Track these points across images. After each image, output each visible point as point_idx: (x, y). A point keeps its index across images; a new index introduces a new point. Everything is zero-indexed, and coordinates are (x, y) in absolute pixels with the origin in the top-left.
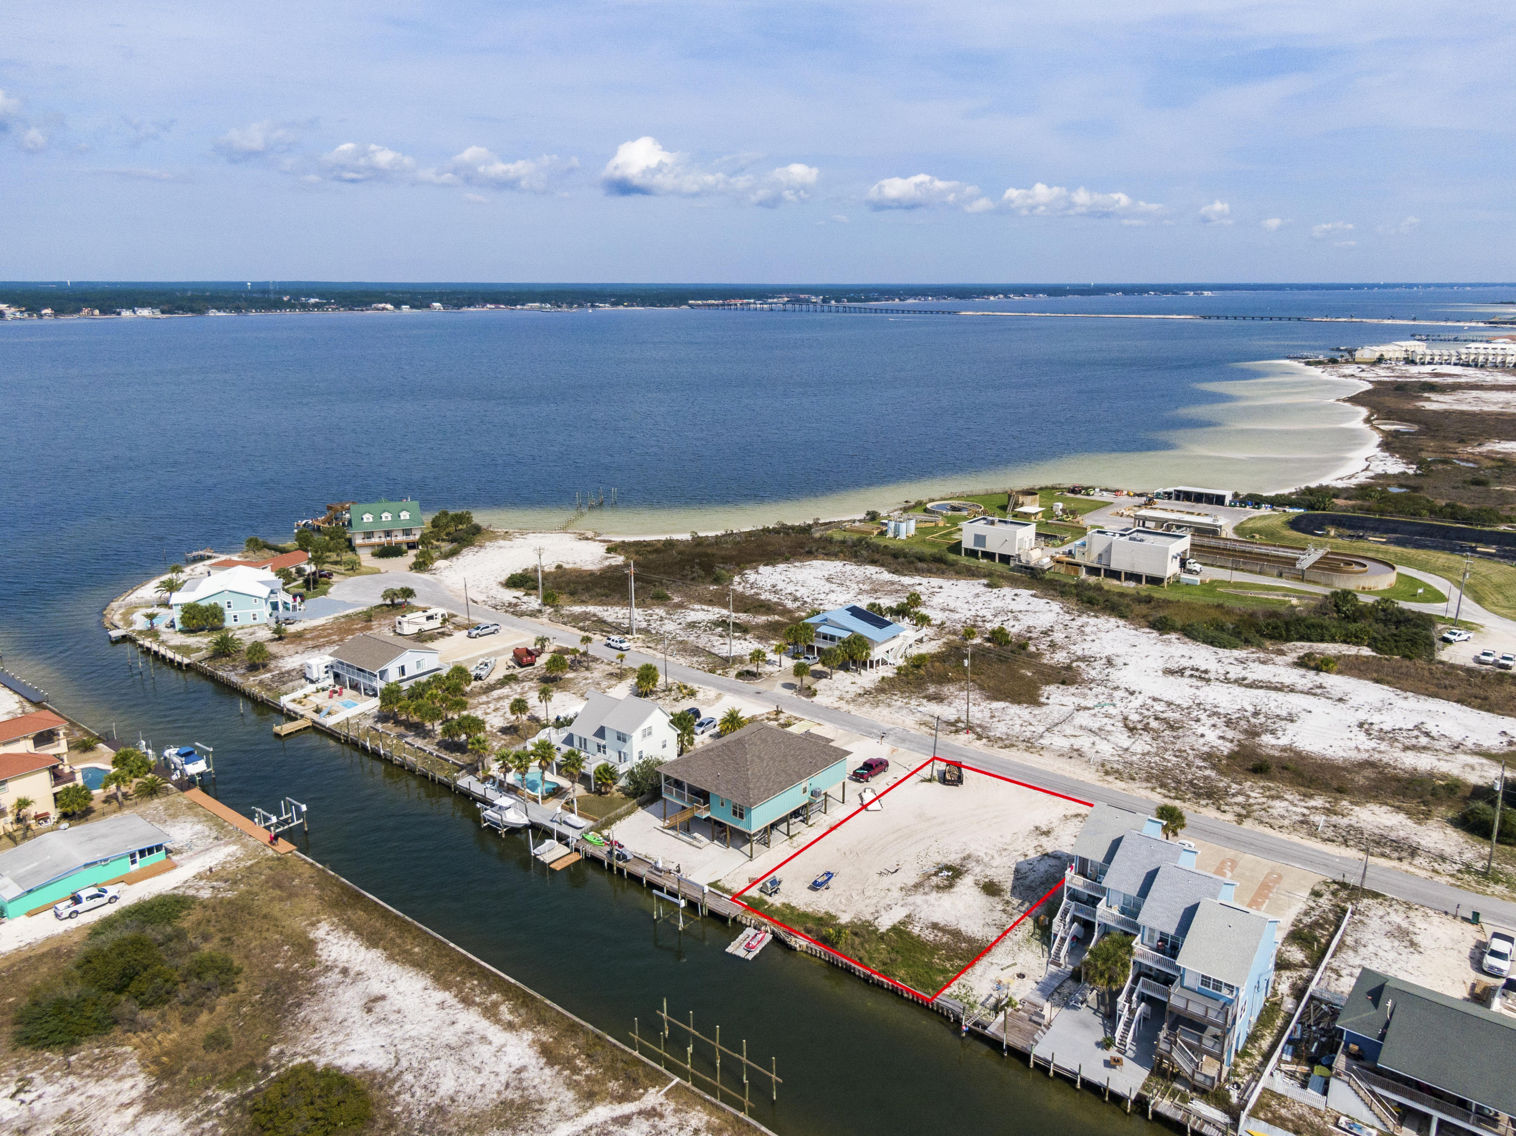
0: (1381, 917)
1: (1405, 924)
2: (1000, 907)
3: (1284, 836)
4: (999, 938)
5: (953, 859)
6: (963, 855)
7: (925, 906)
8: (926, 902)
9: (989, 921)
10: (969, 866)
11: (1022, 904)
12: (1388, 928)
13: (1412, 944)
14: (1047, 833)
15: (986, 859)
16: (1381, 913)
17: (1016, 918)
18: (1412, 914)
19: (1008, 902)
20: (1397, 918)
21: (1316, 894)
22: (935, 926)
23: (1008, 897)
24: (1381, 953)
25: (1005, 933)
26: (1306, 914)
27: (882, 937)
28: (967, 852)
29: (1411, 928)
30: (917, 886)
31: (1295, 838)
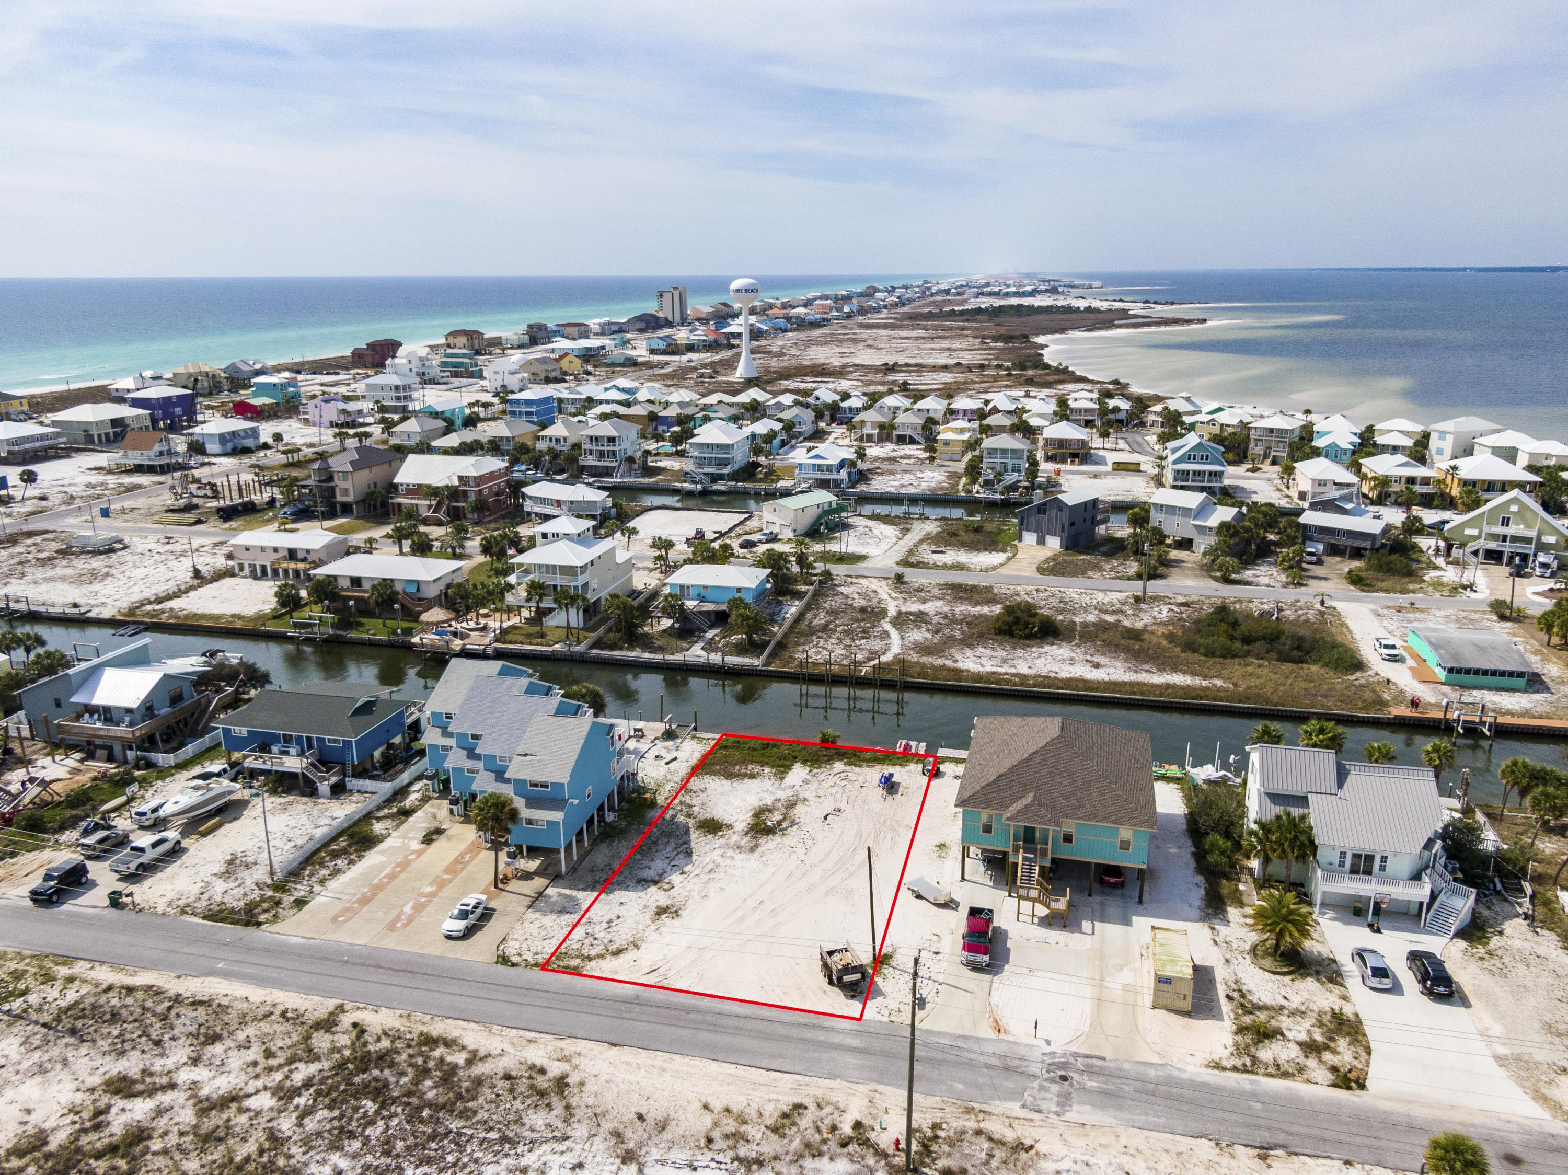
1: (217, 883)
2: (696, 809)
3: (276, 998)
4: (688, 781)
5: (769, 844)
6: (760, 849)
7: (771, 789)
8: (774, 794)
9: (703, 795)
10: (746, 839)
11: (674, 817)
12: (244, 874)
13: (230, 862)
14: (661, 911)
15: (730, 853)
17: (676, 801)
19: (689, 816)
21: (300, 903)
22: (752, 776)
23: (691, 822)
25: (683, 787)
27: (795, 759)
28: (757, 854)
29: (213, 880)
30: (791, 805)
31: (258, 997)
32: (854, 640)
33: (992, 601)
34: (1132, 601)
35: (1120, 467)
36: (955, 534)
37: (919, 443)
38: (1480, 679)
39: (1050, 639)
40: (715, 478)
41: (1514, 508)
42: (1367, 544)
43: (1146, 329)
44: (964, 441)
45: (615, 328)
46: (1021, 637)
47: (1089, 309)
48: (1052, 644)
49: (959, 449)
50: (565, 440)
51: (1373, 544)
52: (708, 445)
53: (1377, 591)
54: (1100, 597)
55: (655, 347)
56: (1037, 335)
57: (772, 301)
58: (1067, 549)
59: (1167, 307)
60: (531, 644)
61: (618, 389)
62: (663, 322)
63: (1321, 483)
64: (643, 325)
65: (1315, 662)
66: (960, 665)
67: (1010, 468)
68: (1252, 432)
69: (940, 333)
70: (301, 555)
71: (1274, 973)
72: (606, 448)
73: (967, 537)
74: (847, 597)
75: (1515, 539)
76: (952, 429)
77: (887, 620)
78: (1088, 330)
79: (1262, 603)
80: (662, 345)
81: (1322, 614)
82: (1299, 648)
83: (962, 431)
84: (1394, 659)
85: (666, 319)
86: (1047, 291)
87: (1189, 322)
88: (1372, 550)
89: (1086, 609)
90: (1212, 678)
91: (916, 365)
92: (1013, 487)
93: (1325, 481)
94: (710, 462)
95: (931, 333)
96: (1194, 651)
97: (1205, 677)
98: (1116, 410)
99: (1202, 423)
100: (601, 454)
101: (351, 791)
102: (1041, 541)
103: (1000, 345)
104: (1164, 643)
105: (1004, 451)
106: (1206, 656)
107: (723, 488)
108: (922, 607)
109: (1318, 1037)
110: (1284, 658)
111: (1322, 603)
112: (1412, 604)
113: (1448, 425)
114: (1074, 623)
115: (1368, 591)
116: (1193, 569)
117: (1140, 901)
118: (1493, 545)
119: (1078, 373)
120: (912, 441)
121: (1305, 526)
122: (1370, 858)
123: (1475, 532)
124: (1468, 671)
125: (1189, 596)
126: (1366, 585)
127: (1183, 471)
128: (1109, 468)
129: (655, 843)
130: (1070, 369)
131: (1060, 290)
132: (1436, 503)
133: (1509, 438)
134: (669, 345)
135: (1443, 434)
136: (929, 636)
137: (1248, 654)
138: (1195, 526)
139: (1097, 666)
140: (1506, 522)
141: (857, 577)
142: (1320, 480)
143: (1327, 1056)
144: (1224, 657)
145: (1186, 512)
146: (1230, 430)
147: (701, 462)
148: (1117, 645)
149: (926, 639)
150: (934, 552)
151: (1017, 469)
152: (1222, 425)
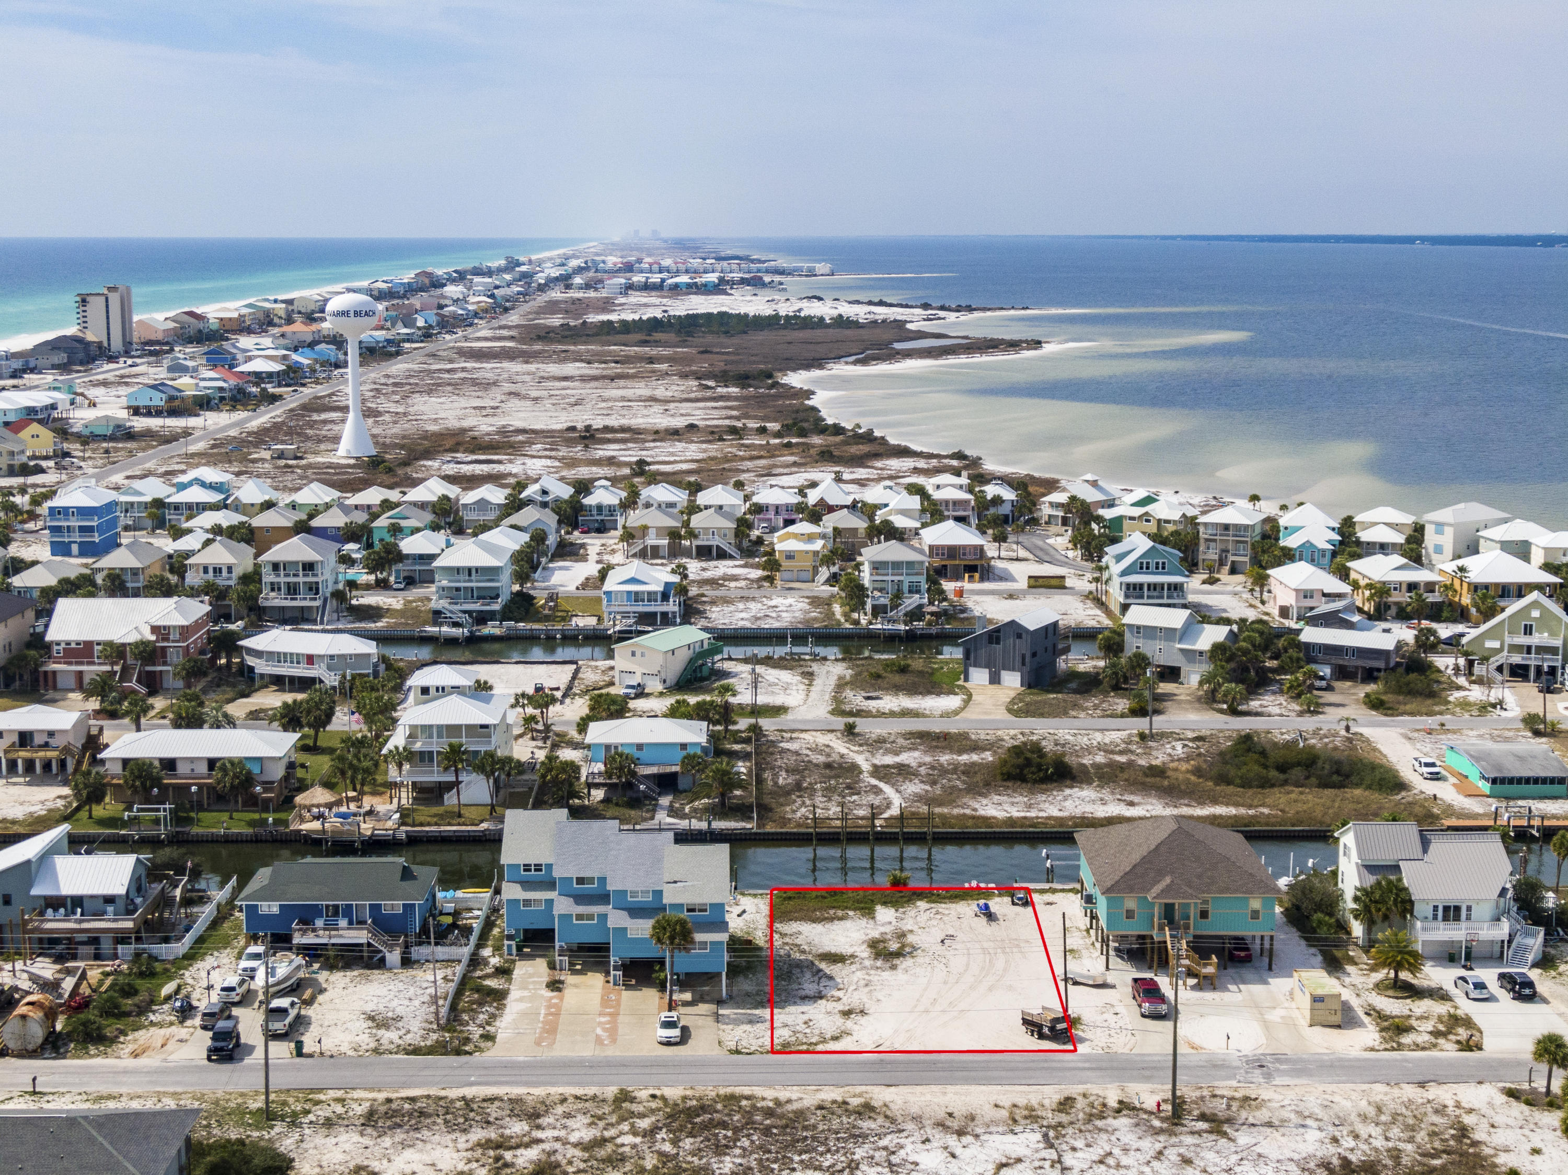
0: (409, 1032)
1: (381, 1032)
2: (805, 947)
3: (556, 1090)
4: (774, 926)
5: (905, 963)
6: (901, 967)
7: (869, 926)
8: (875, 929)
9: (801, 936)
10: (880, 962)
11: (788, 954)
12: (400, 1024)
13: (371, 1018)
14: (847, 1013)
15: (873, 972)
16: (409, 1036)
17: (778, 942)
18: (373, 1045)
19: (803, 952)
20: (389, 1036)
21: (489, 1037)
22: (840, 918)
23: (810, 957)
24: (406, 1002)
25: (773, 931)
26: (493, 1017)
27: (873, 902)
28: (901, 970)
29: (374, 1031)
30: (901, 935)
31: (539, 1092)
32: (844, 797)
33: (976, 747)
34: (1137, 739)
35: (1038, 583)
36: (878, 676)
37: (731, 557)
38: (1524, 788)
39: (1068, 782)
40: (482, 618)
41: (1536, 614)
42: (1381, 664)
43: (952, 360)
44: (816, 553)
45: (17, 364)
46: (1035, 782)
47: (841, 322)
48: (1072, 787)
49: (808, 564)
50: (230, 569)
51: (1387, 663)
52: (458, 570)
53: (1401, 714)
54: (1098, 737)
55: (142, 402)
56: (784, 370)
57: (267, 305)
58: (1030, 687)
59: (965, 317)
60: (450, 824)
61: (203, 484)
62: (94, 350)
63: (1307, 594)
64: (62, 357)
65: (1357, 785)
66: (981, 812)
67: (905, 588)
68: (1201, 529)
69: (619, 369)
70: (39, 740)
71: (1397, 998)
72: (301, 579)
73: (898, 679)
74: (797, 753)
75: (1541, 649)
76: (796, 536)
77: (866, 774)
78: (864, 362)
79: (1282, 734)
80: (158, 400)
81: (1350, 740)
82: (1338, 772)
83: (810, 538)
84: (1436, 777)
85: (100, 345)
86: (743, 281)
87: (1014, 345)
88: (1385, 670)
89: (1089, 750)
90: (1256, 806)
91: (623, 429)
92: (916, 614)
93: (1312, 591)
94: (471, 594)
95: (596, 369)
96: (1229, 783)
97: (1250, 807)
98: (997, 500)
99: (1132, 518)
100: (292, 590)
101: (418, 961)
102: (995, 679)
103: (734, 390)
104: (1193, 778)
105: (897, 565)
106: (1243, 787)
107: (497, 632)
108: (898, 759)
109: (1442, 1028)
110: (1324, 784)
111: (1348, 729)
112: (1443, 725)
113: (1445, 515)
114: (1084, 765)
115: (1392, 715)
116: (1189, 702)
117: (1270, 969)
118: (1517, 659)
119: (893, 441)
120: (722, 555)
121: (1307, 645)
122: (1457, 909)
123: (1496, 644)
124: (1511, 781)
125: (1199, 730)
126: (1389, 709)
127: (1135, 585)
128: (1023, 584)
129: (790, 972)
130: (877, 433)
131: (767, 279)
132: (1445, 614)
133: (1518, 530)
134: (171, 399)
135: (1440, 527)
136: (928, 788)
137: (1285, 783)
138: (1181, 650)
139: (1131, 804)
140: (1528, 630)
141: (793, 731)
142: (1305, 591)
143: (1451, 1037)
144: (1262, 786)
145: (1169, 634)
146: (1171, 528)
147: (454, 594)
148: (1143, 784)
149: (927, 791)
150: (868, 698)
151: (915, 590)
152: (1159, 521)
